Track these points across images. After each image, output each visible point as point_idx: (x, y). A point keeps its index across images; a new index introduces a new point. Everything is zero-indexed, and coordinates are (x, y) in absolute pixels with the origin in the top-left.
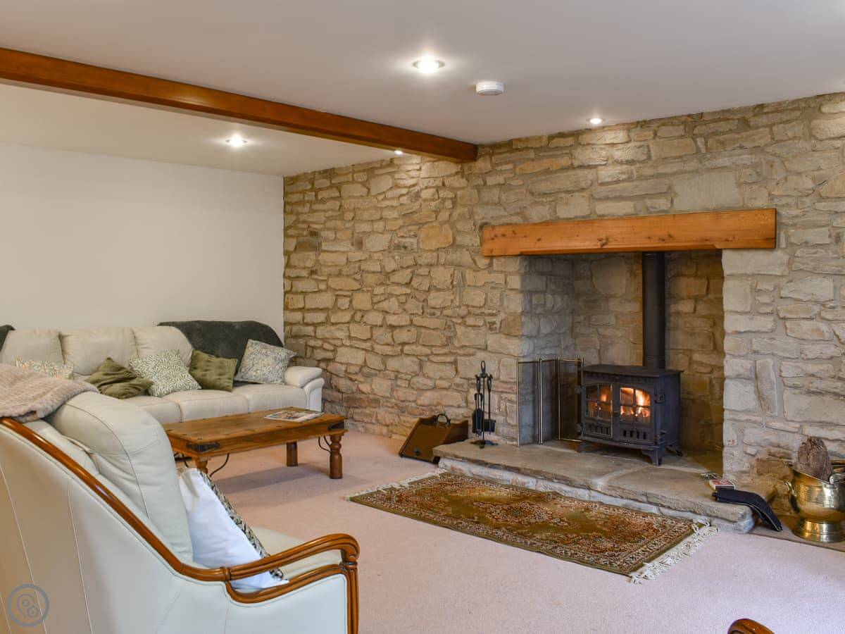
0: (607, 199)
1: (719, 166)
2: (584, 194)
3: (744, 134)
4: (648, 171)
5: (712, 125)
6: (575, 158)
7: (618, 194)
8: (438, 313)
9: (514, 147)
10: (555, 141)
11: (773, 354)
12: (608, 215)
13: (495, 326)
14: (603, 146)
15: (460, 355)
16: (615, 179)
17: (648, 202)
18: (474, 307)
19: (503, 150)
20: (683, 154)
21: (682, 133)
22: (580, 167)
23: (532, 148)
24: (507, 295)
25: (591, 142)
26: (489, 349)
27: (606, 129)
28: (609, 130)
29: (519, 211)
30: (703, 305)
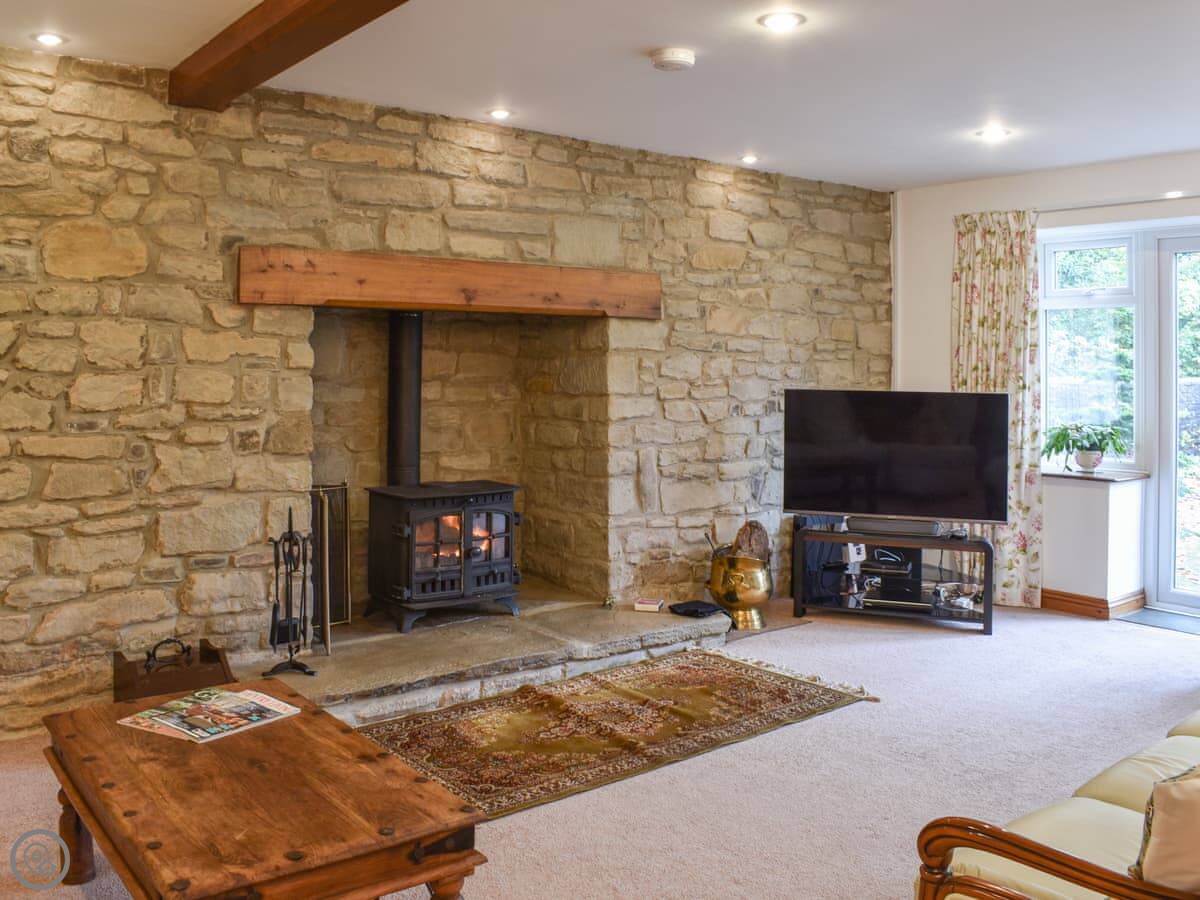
0: (467, 230)
1: (605, 213)
2: (431, 216)
3: (629, 181)
4: (524, 201)
5: (597, 160)
6: (421, 157)
7: (482, 226)
8: (104, 423)
9: (307, 108)
10: (386, 118)
11: (653, 442)
12: (467, 255)
13: (255, 439)
14: (465, 150)
15: (165, 509)
16: (479, 203)
17: (524, 245)
18: (203, 404)
19: (282, 106)
20: (567, 188)
21: (565, 161)
22: (429, 172)
23: (344, 119)
24: (283, 379)
25: (448, 138)
26: (240, 485)
27: (470, 124)
28: (473, 128)
29: (311, 225)
30: (452, 390)
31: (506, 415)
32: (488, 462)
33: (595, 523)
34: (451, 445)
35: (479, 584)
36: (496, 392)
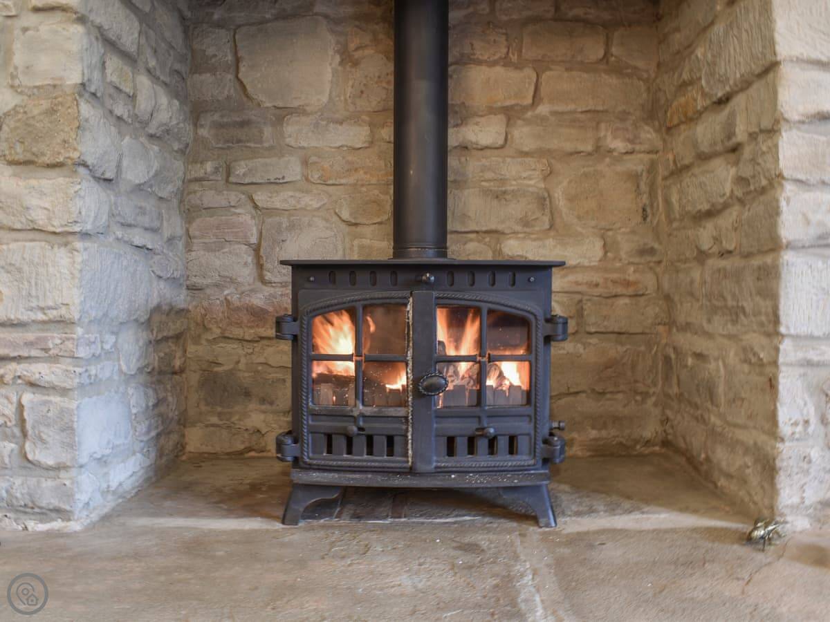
30: (526, 130)
31: (634, 177)
32: (599, 253)
33: (755, 354)
34: (526, 222)
35: (451, 452)
36: (615, 138)
